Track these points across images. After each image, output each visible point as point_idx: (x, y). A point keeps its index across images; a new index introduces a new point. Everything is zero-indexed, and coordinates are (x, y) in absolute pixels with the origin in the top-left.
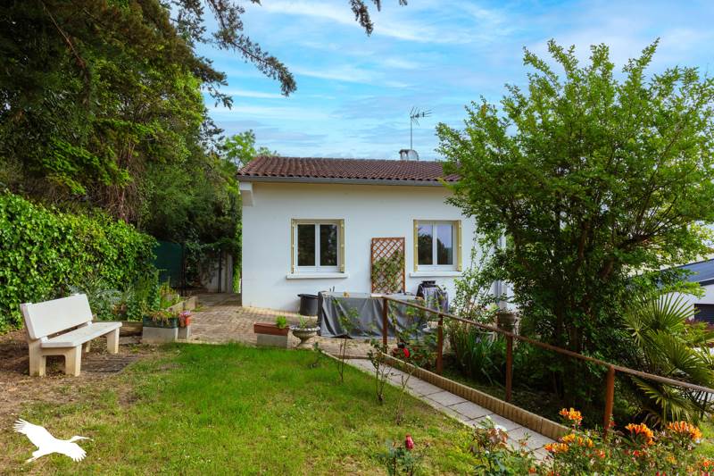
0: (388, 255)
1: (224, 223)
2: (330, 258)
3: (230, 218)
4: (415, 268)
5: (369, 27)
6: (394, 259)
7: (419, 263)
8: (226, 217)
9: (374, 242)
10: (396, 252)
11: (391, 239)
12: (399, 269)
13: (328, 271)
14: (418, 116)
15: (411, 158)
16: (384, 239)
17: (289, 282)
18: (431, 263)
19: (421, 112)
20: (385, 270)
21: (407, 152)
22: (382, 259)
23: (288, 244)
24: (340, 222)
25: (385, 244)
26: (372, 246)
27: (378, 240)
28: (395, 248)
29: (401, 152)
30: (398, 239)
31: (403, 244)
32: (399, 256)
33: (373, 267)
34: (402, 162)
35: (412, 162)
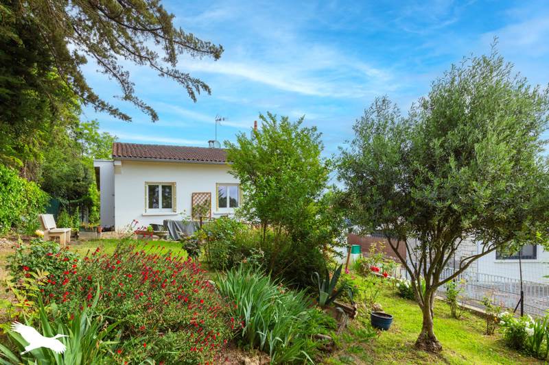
0: (202, 202)
1: (80, 187)
2: (168, 204)
3: (84, 183)
4: (217, 210)
5: (195, 100)
6: (205, 204)
7: (220, 207)
8: (81, 182)
9: (194, 195)
10: (206, 201)
11: (204, 193)
12: (208, 210)
13: (167, 211)
14: (220, 120)
15: (216, 146)
16: (199, 193)
17: (144, 218)
18: (226, 206)
19: (222, 118)
20: (200, 209)
21: (213, 142)
22: (198, 204)
23: (143, 196)
24: (174, 183)
25: (200, 196)
26: (192, 197)
27: (196, 194)
28: (206, 198)
29: (209, 142)
30: (207, 193)
31: (210, 196)
32: (208, 203)
33: (193, 209)
34: (210, 150)
35: (217, 149)
